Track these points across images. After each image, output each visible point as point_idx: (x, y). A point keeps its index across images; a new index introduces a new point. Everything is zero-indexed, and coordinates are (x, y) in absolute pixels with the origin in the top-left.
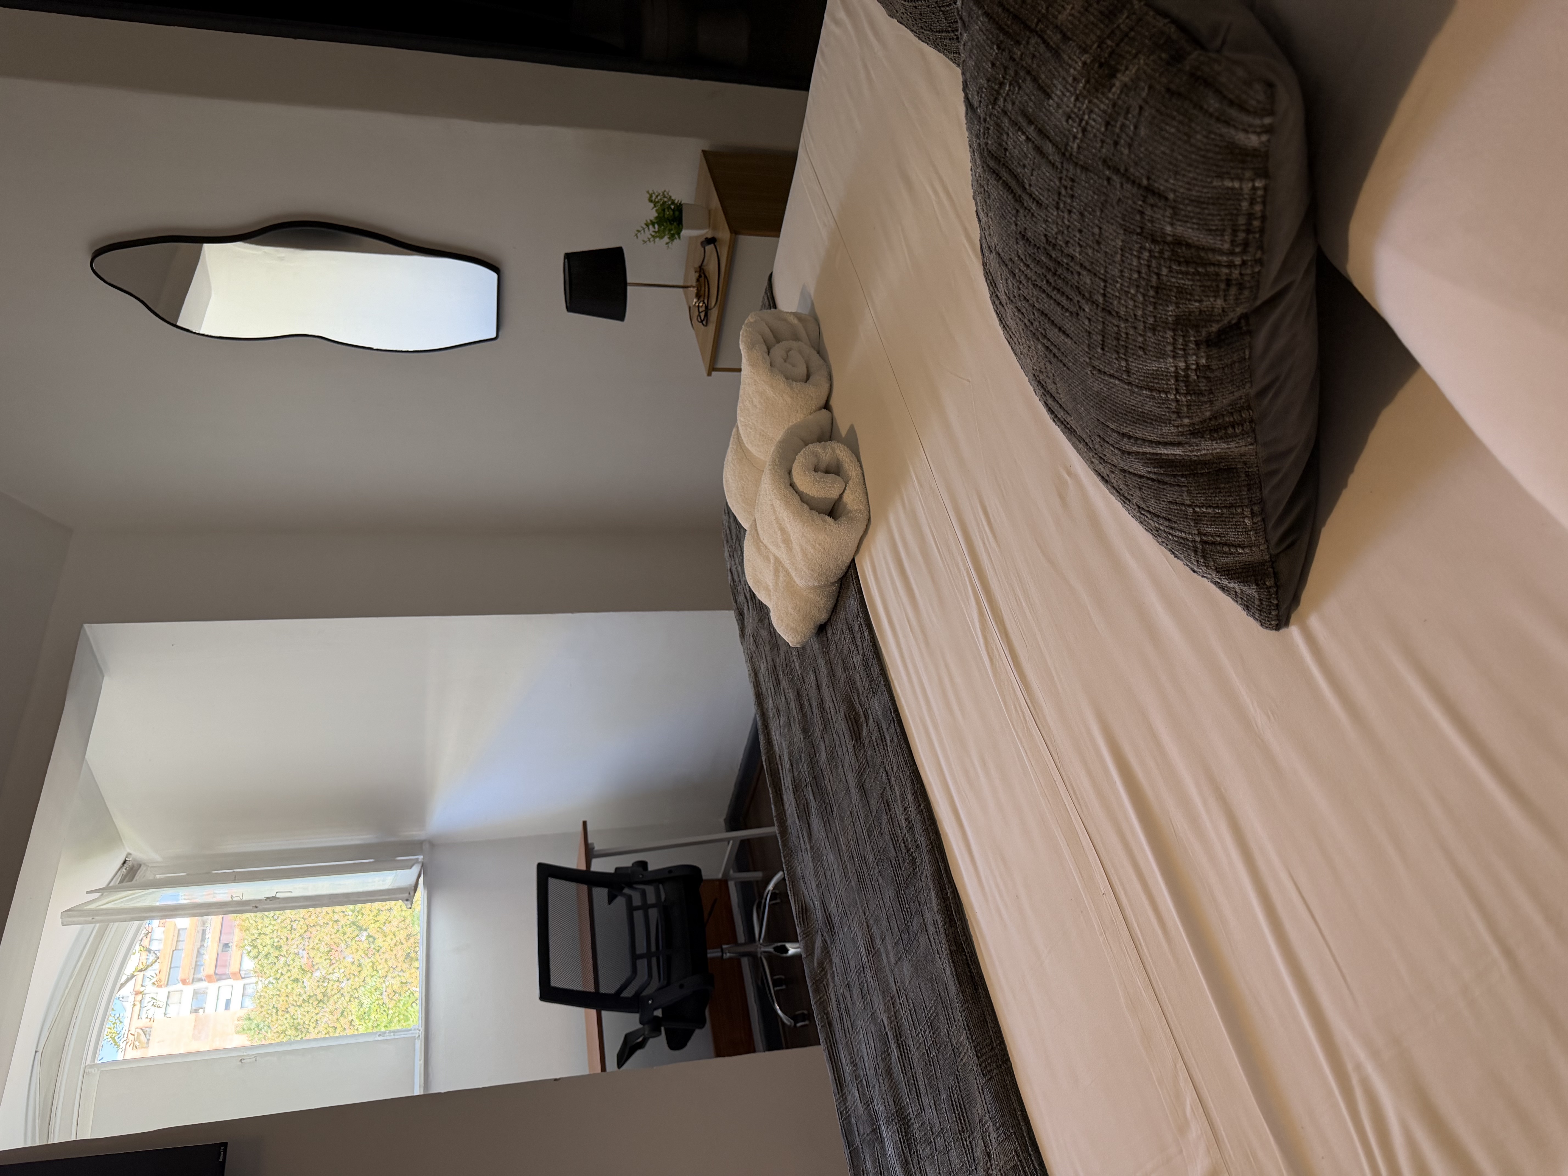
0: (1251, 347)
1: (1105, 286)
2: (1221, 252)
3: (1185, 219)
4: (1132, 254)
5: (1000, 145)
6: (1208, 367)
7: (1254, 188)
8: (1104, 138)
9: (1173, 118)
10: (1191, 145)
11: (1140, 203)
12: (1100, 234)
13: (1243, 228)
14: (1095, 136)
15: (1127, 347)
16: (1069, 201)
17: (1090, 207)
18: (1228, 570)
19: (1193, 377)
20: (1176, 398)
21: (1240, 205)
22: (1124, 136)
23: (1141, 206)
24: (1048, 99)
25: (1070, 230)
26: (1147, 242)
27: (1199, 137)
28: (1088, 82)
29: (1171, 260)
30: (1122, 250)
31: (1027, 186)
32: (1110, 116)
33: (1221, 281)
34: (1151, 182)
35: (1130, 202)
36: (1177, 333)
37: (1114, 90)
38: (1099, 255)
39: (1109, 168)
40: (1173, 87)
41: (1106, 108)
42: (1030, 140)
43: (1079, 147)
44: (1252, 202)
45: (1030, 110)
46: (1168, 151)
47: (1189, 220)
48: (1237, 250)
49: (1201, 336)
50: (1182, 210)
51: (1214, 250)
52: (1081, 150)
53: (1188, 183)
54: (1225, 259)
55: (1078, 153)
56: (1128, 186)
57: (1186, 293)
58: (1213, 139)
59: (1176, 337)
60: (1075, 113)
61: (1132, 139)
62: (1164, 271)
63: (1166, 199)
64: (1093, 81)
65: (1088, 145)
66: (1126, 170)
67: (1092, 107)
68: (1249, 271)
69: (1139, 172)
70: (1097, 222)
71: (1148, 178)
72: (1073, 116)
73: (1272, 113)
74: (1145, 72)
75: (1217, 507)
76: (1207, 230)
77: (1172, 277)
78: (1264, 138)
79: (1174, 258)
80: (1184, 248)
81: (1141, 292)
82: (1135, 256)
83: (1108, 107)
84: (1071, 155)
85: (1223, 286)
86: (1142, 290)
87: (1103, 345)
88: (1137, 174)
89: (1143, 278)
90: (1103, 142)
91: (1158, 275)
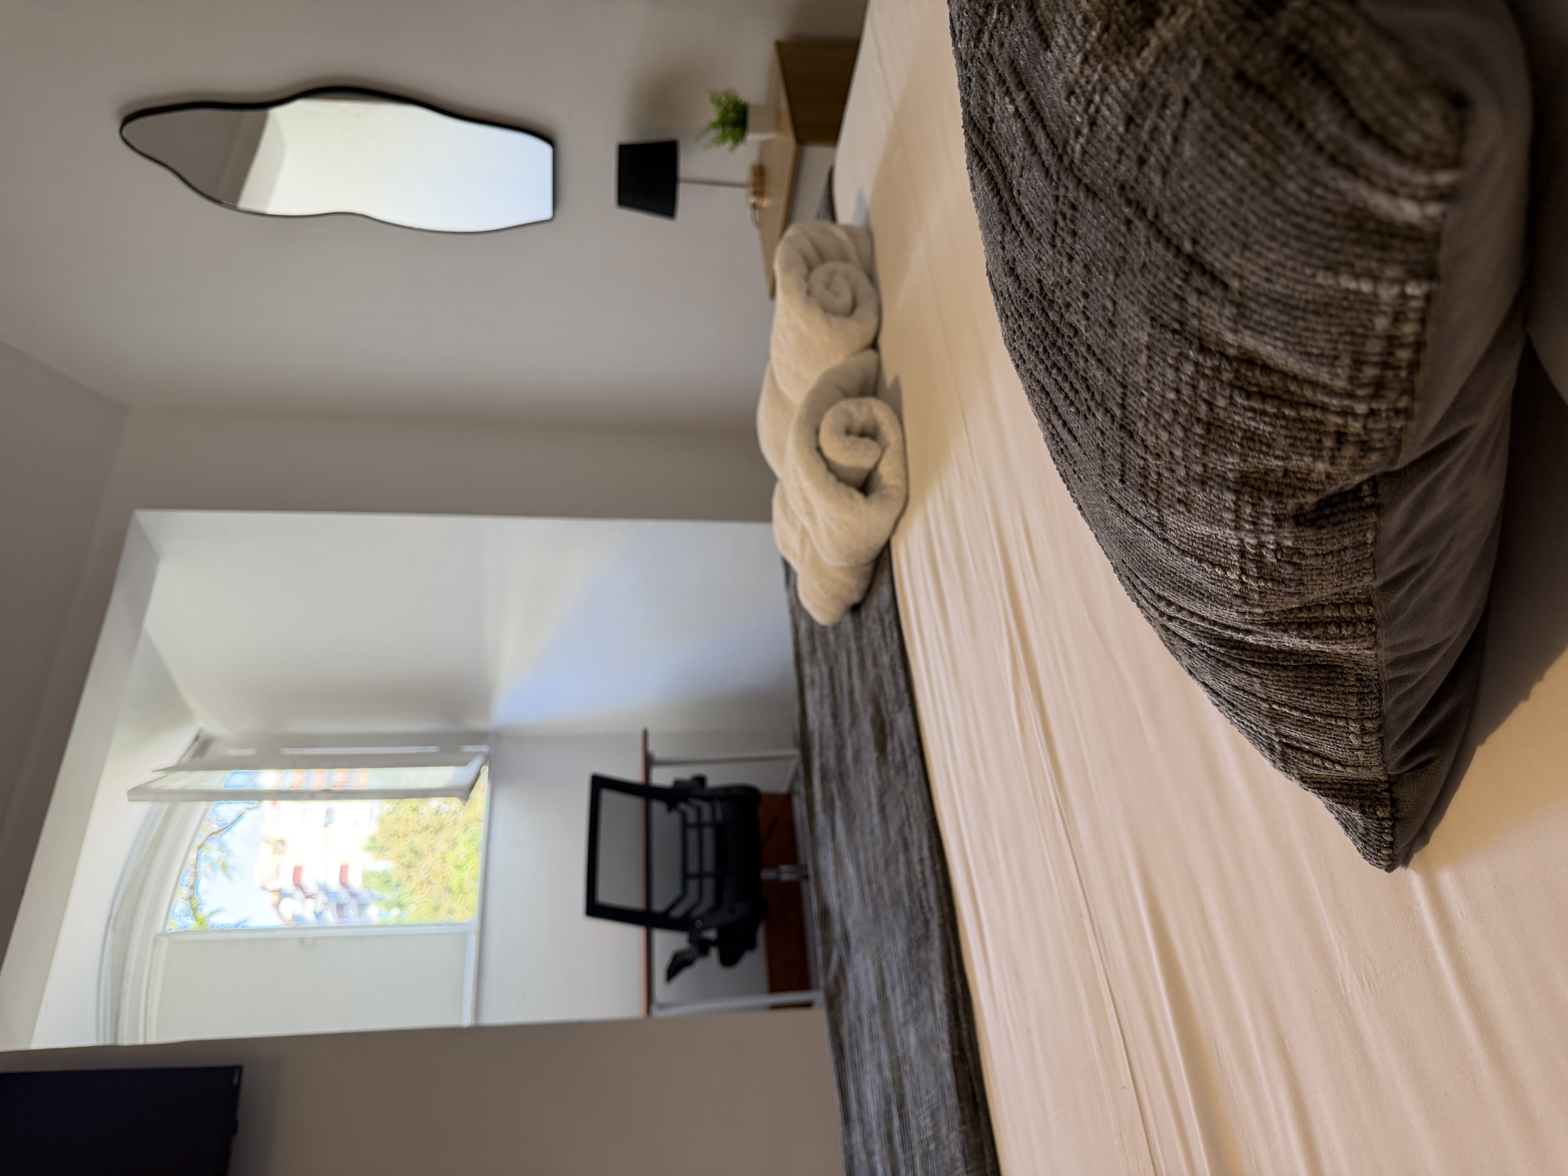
0: (1377, 529)
1: (1124, 394)
2: (1331, 392)
3: (1261, 328)
4: (1165, 361)
5: (984, 110)
6: (1297, 551)
7: (1403, 295)
8: (1124, 145)
9: (1245, 138)
10: (1276, 201)
11: (1177, 281)
12: (1115, 313)
13: (1376, 359)
14: (1109, 138)
15: (1159, 492)
16: (1069, 240)
17: (1099, 259)
18: (1318, 783)
19: (1270, 558)
20: (1240, 578)
21: (1371, 320)
22: (1155, 149)
23: (1180, 287)
24: (1046, 50)
25: (1071, 286)
26: (1190, 348)
27: (1291, 187)
28: (1106, 29)
29: (1232, 386)
30: (1148, 348)
31: (1015, 193)
32: (1135, 106)
33: (1326, 433)
34: (1199, 249)
35: (1161, 275)
36: (1242, 497)
37: (1145, 54)
38: (1113, 342)
39: (1129, 203)
40: (1250, 69)
41: (1128, 87)
42: (1020, 116)
43: (1084, 152)
44: (1398, 318)
45: (1022, 62)
46: (1230, 201)
47: (1268, 332)
48: (1360, 392)
49: (1285, 508)
50: (1255, 311)
51: (1314, 384)
52: (1087, 157)
53: (1267, 269)
54: (1335, 402)
55: (1083, 161)
56: (1158, 246)
57: (1261, 441)
58: (1321, 198)
59: (1240, 503)
60: (1081, 87)
61: (1168, 159)
62: (1221, 402)
63: (1226, 286)
64: (1114, 27)
65: (1098, 152)
66: (1157, 216)
67: (1107, 79)
68: (1382, 425)
69: (1179, 226)
70: (1109, 291)
71: (1195, 242)
72: (1078, 91)
73: (1455, 163)
74: (1202, 28)
75: (1307, 712)
76: (1301, 353)
77: (1235, 413)
78: (1434, 209)
79: (1238, 384)
80: (1258, 373)
81: (1179, 423)
82: (1170, 366)
83: (1132, 86)
84: (1072, 162)
85: (1328, 443)
86: (1181, 420)
87: (1122, 476)
88: (1175, 228)
89: (1184, 402)
90: (1121, 152)
91: (1210, 405)
